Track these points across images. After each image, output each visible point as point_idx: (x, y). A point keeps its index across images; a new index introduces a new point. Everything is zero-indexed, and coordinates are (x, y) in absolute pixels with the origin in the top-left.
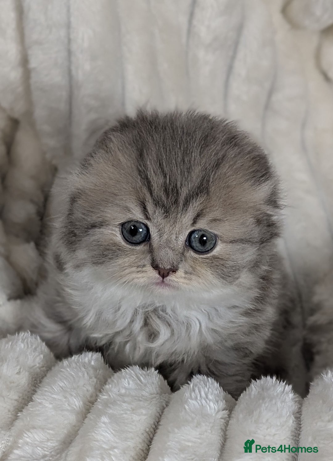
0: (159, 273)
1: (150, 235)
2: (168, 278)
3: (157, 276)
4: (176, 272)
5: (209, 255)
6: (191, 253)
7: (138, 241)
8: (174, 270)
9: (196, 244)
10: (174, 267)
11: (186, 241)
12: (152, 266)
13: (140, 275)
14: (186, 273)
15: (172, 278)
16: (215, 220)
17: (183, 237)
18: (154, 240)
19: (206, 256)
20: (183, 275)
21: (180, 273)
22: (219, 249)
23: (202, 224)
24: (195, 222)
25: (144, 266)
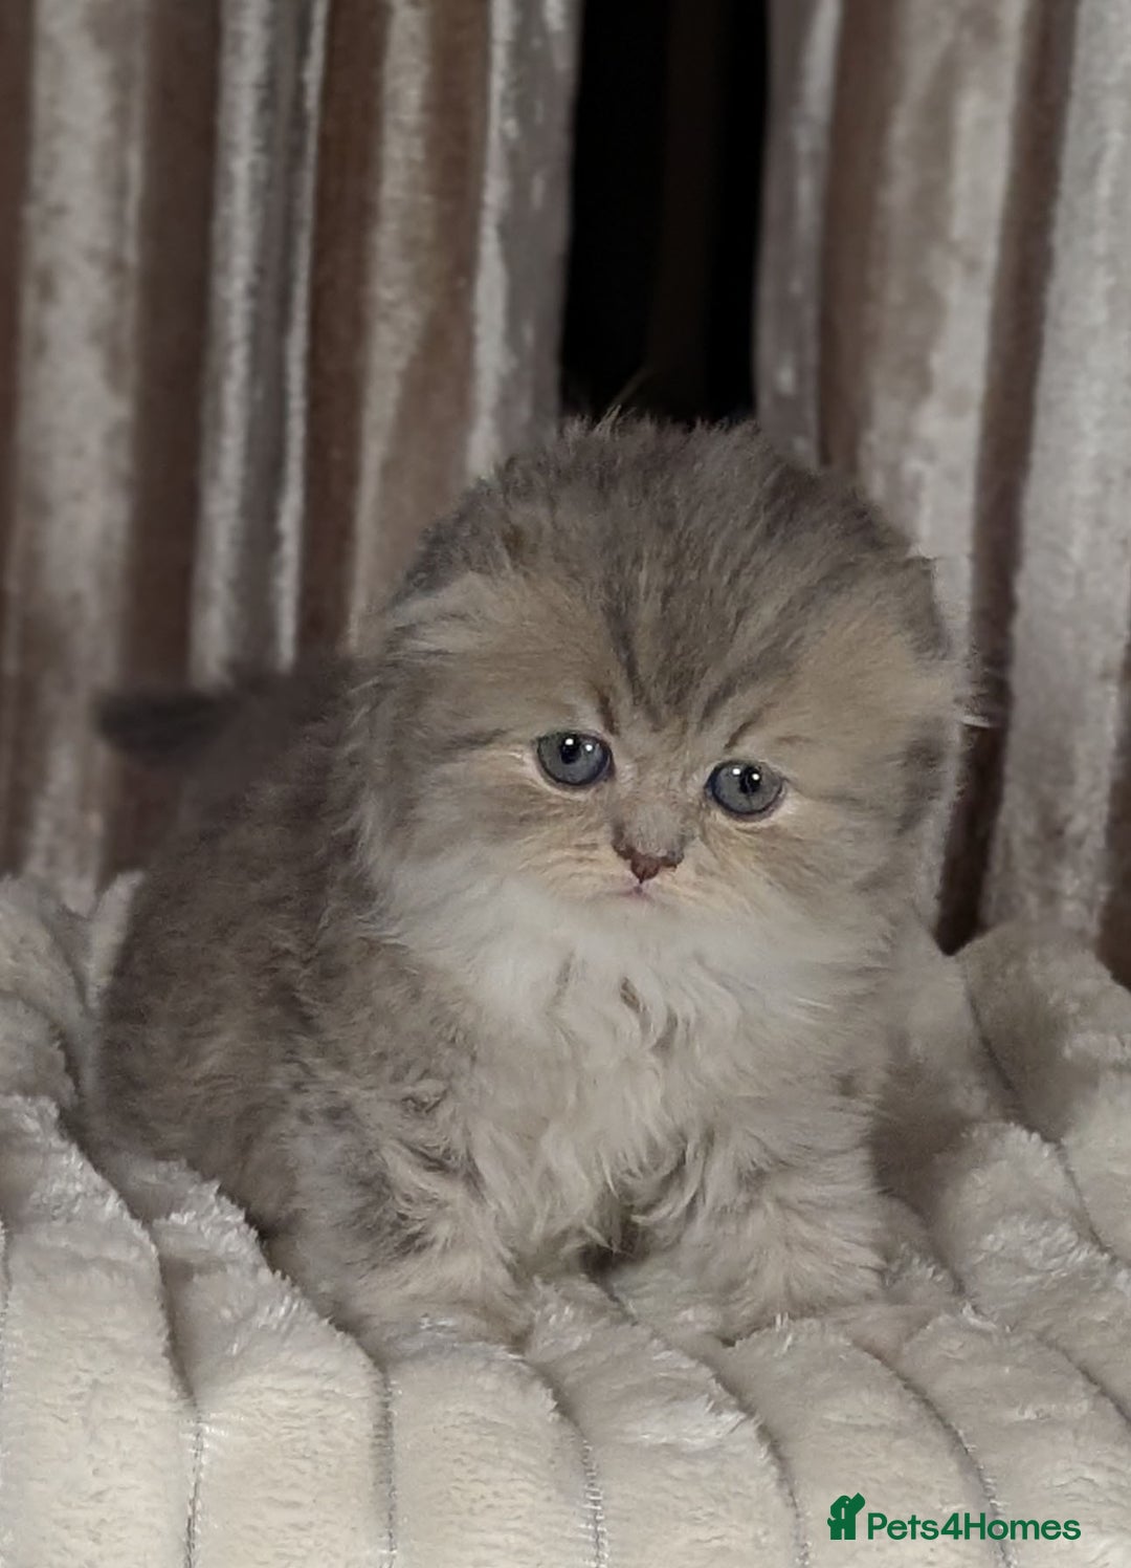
0: (634, 868)
1: (612, 763)
2: (656, 880)
3: (629, 873)
4: (675, 867)
5: (763, 824)
6: (719, 817)
7: (579, 778)
8: (671, 862)
9: (730, 790)
10: (674, 854)
11: (706, 786)
12: (615, 848)
13: (584, 868)
14: (700, 870)
15: (663, 879)
16: (789, 740)
17: (700, 778)
18: (622, 781)
19: (754, 824)
20: (693, 876)
21: (685, 870)
22: (789, 810)
23: (750, 748)
24: (733, 741)
25: (594, 846)
